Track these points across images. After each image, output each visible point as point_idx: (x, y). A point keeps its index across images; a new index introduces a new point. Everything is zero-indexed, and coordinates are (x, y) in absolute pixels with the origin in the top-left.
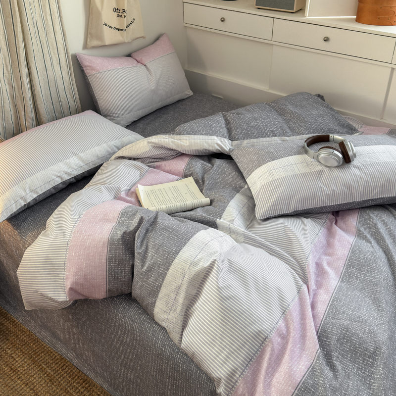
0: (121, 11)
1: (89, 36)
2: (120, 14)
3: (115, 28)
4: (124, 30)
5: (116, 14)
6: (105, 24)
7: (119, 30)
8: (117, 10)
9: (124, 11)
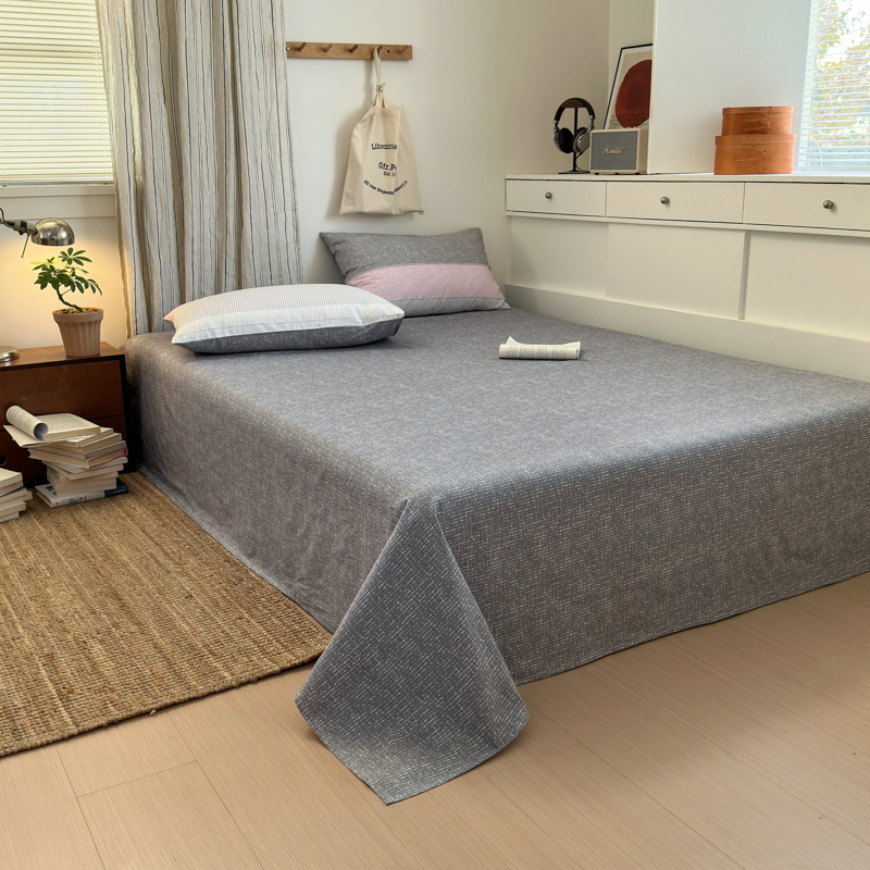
0: (389, 167)
1: (344, 197)
2: (388, 171)
3: (379, 190)
4: (391, 193)
5: (383, 171)
6: (367, 182)
7: (385, 192)
8: (382, 166)
9: (393, 167)
